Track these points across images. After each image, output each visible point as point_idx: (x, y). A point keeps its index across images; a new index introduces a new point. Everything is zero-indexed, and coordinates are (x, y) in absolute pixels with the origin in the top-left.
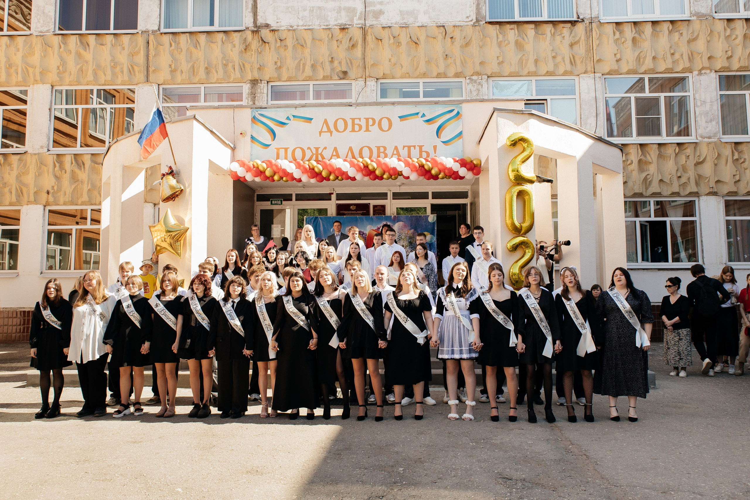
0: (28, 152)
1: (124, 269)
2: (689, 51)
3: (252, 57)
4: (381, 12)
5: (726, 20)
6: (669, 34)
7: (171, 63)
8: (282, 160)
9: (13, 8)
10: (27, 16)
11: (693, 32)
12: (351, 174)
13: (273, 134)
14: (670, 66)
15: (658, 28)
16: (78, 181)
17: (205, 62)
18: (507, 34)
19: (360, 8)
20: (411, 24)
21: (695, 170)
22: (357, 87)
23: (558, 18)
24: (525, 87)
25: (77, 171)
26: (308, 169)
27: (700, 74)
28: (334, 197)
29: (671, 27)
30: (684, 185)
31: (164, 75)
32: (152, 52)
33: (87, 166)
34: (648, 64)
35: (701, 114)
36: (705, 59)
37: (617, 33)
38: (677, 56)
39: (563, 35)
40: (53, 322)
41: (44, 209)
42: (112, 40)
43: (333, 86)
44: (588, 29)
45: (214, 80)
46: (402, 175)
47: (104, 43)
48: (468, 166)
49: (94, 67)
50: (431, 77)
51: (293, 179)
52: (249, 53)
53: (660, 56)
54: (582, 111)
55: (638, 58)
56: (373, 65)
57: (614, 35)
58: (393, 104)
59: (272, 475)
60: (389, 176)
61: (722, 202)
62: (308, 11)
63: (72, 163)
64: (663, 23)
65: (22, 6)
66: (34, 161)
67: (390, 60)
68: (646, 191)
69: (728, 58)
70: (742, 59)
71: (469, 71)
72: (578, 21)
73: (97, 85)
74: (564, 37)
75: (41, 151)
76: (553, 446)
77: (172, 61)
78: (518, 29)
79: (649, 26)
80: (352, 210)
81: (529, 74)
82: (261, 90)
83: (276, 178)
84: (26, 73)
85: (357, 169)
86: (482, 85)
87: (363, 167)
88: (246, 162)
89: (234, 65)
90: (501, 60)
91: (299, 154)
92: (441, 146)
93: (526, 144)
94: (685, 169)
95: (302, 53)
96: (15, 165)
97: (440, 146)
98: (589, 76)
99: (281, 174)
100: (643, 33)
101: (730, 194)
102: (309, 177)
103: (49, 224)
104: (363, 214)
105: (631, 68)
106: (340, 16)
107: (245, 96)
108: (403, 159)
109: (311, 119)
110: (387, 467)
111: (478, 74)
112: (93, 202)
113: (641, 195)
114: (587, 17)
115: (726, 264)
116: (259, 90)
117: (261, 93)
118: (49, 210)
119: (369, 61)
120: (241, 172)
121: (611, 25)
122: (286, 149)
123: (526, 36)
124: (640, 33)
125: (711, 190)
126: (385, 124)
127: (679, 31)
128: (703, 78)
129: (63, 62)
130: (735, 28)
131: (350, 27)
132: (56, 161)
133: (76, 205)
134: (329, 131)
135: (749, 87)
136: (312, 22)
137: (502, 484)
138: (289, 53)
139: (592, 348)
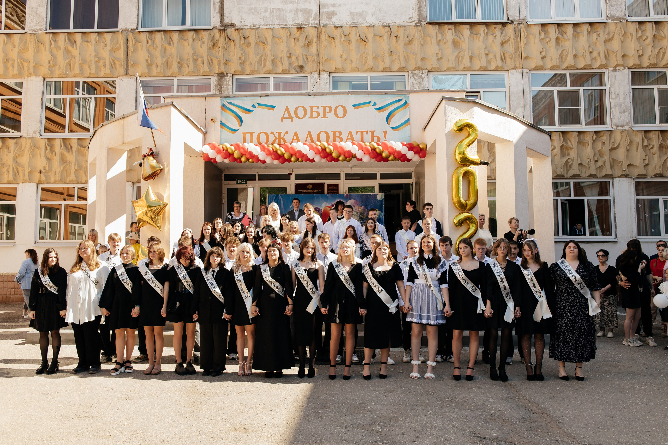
0: (23, 136)
2: (605, 50)
3: (219, 53)
4: (333, 13)
5: (638, 23)
6: (588, 35)
7: (147, 58)
8: (248, 143)
9: (9, 10)
10: (22, 18)
11: (609, 33)
12: (310, 156)
13: (241, 120)
14: (589, 63)
15: (578, 29)
16: (66, 162)
17: (177, 57)
18: (446, 33)
19: (315, 9)
20: (360, 24)
21: (610, 155)
22: (312, 79)
23: (490, 19)
24: (461, 81)
25: (65, 153)
26: (272, 152)
27: (615, 70)
28: (292, 177)
29: (589, 29)
30: (600, 168)
31: (142, 68)
32: (131, 49)
33: (74, 148)
34: (570, 61)
35: (615, 106)
36: (619, 57)
37: (543, 34)
38: (595, 54)
39: (495, 35)
40: (51, 287)
41: (37, 187)
42: (96, 38)
43: (290, 78)
44: (517, 30)
45: (186, 73)
46: (356, 157)
47: (89, 40)
48: (415, 150)
49: (81, 61)
50: (378, 72)
51: (259, 160)
52: (216, 49)
53: (580, 54)
54: (511, 102)
55: (561, 56)
56: (326, 60)
57: (540, 35)
58: (348, 93)
59: (259, 433)
60: (344, 158)
61: (633, 183)
62: (268, 12)
63: (61, 146)
64: (582, 25)
65: (17, 9)
66: (28, 145)
67: (341, 56)
68: (567, 174)
69: (639, 56)
70: (651, 57)
71: (411, 66)
72: (508, 22)
73: (83, 77)
74: (495, 36)
75: (34, 135)
76: (513, 405)
77: (149, 56)
78: (454, 29)
79: (570, 28)
80: (308, 189)
81: (465, 69)
82: (227, 82)
83: (243, 159)
84: (21, 67)
85: (316, 151)
86: (423, 79)
87: (321, 150)
88: (217, 145)
89: (203, 60)
90: (440, 57)
91: (263, 138)
92: (390, 132)
93: (471, 130)
94: (601, 154)
95: (263, 50)
96: (12, 148)
98: (517, 71)
99: (248, 156)
100: (565, 33)
101: (640, 176)
102: (273, 159)
103: (41, 201)
104: (318, 193)
105: (555, 64)
106: (297, 16)
107: (212, 87)
108: (357, 143)
109: (274, 107)
110: (365, 425)
111: (419, 69)
112: (80, 181)
113: (562, 177)
114: (517, 19)
116: (225, 82)
117: (227, 84)
118: (41, 188)
119: (323, 57)
120: (212, 154)
121: (537, 26)
122: (252, 134)
123: (462, 35)
124: (563, 33)
125: (624, 173)
126: (340, 112)
127: (597, 32)
128: (617, 73)
129: (54, 57)
130: (646, 30)
131: (306, 26)
132: (47, 144)
133: (65, 183)
134: (290, 117)
135: (655, 82)
136: (272, 22)
137: (478, 444)
138: (252, 49)
139: (548, 315)
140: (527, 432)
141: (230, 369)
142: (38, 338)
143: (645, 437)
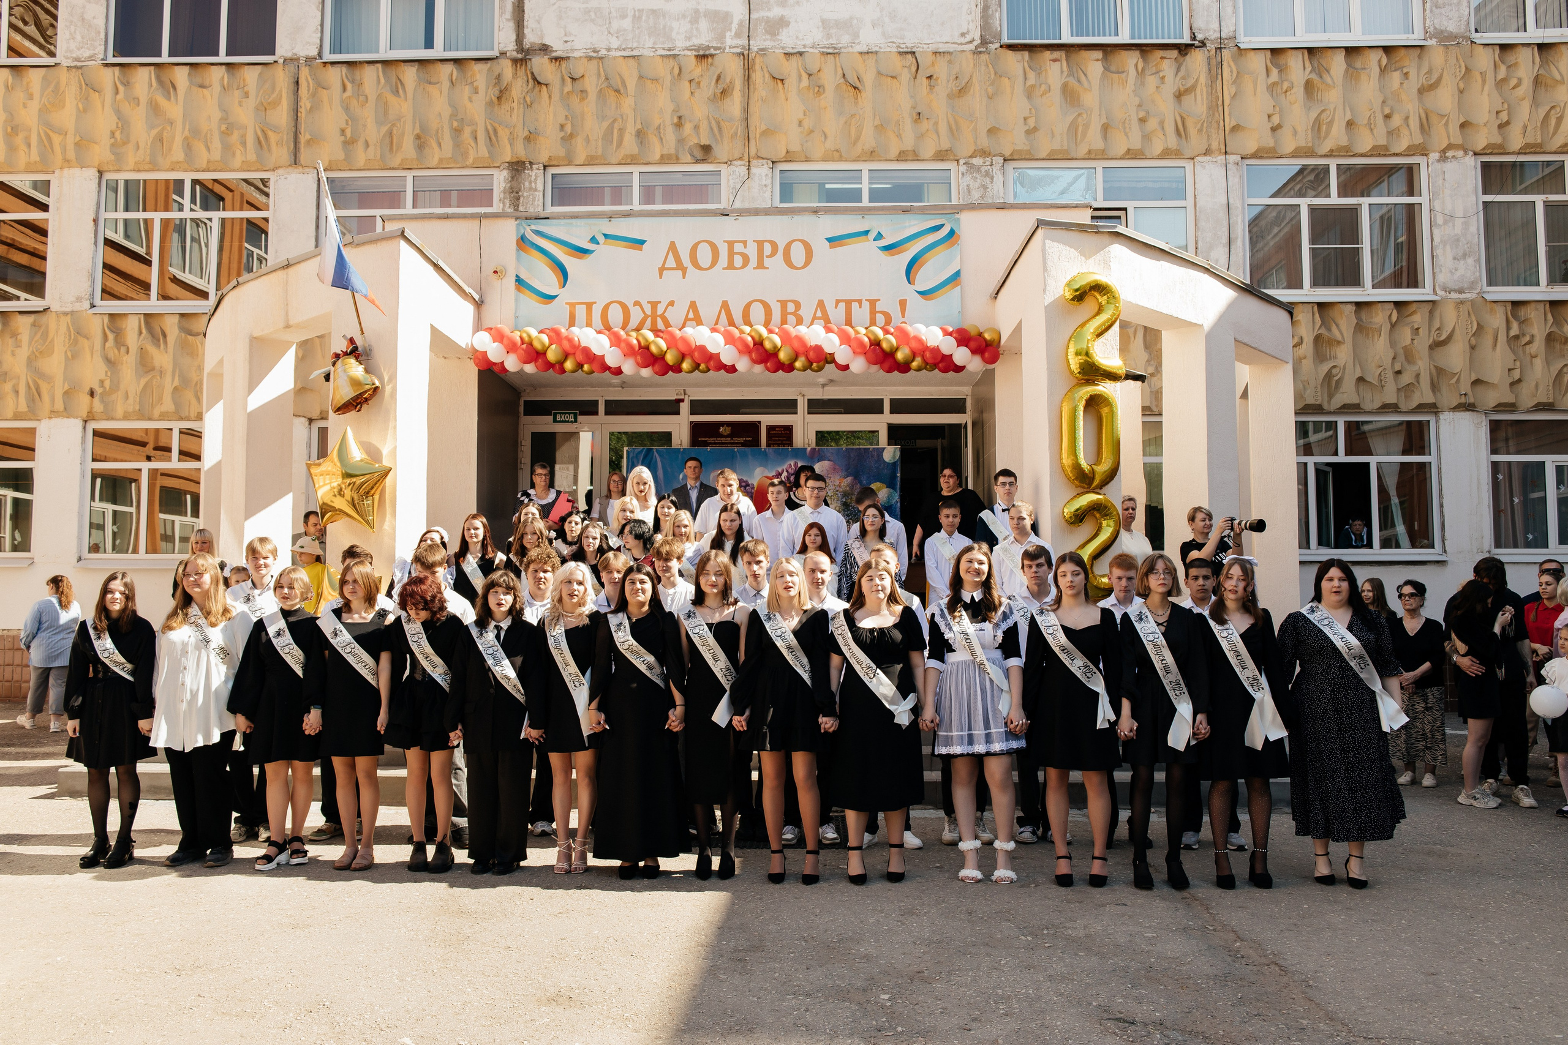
0: (52, 309)
1: (258, 552)
2: (1421, 111)
3: (513, 115)
4: (782, 22)
5: (1497, 48)
6: (1380, 75)
7: (344, 126)
8: (581, 328)
9: (18, 11)
10: (48, 29)
11: (1430, 72)
12: (726, 359)
13: (563, 274)
14: (1382, 141)
15: (1358, 63)
16: (153, 369)
17: (414, 123)
18: (1046, 70)
19: (739, 12)
20: (845, 48)
21: (1431, 357)
22: (730, 178)
23: (1151, 38)
24: (1081, 183)
25: (151, 349)
26: (637, 348)
27: (1443, 158)
28: (684, 407)
29: (1384, 61)
30: (1407, 390)
31: (331, 149)
32: (305, 103)
33: (171, 338)
34: (1337, 136)
35: (1444, 242)
36: (1454, 127)
37: (1275, 72)
38: (1397, 121)
39: (1161, 74)
40: (117, 664)
41: (84, 428)
42: (223, 77)
43: (680, 175)
44: (1213, 62)
45: (434, 162)
46: (833, 361)
47: (207, 83)
48: (973, 344)
49: (187, 133)
50: (886, 160)
51: (605, 368)
52: (506, 106)
53: (1362, 120)
54: (1199, 234)
55: (1317, 125)
56: (766, 133)
57: (1268, 75)
58: (815, 211)
59: (605, 1008)
60: (806, 364)
61: (1484, 424)
62: (629, 20)
63: (140, 333)
64: (1368, 51)
65: (38, 9)
66: (63, 328)
67: (800, 124)
68: (1329, 402)
69: (1500, 126)
70: (1529, 128)
71: (965, 148)
72: (1193, 45)
73: (192, 171)
74: (1163, 78)
75: (77, 307)
76: (1201, 944)
77: (347, 121)
78: (1067, 60)
79: (1339, 58)
80: (722, 436)
81: (1091, 156)
82: (530, 183)
83: (569, 365)
84: (46, 145)
85: (740, 347)
86: (992, 178)
87: (751, 345)
88: (507, 331)
89: (476, 131)
90: (1032, 125)
91: (616, 316)
92: (915, 302)
93: (1105, 297)
94: (1409, 356)
95: (617, 108)
96: (25, 336)
97: (914, 300)
98: (1214, 160)
99: (580, 357)
100: (1328, 71)
101: (1501, 407)
102: (638, 364)
103: (94, 460)
104: (744, 444)
105: (1302, 144)
106: (697, 29)
107: (497, 195)
108: (836, 329)
109: (643, 242)
110: (852, 990)
111: (984, 153)
112: (184, 414)
113: (1318, 409)
114: (1213, 37)
115: (1489, 552)
116: (527, 184)
117: (530, 189)
118: (94, 431)
119: (758, 124)
120: (495, 352)
121: (1261, 54)
122: (589, 306)
123: (1085, 75)
124: (1321, 71)
125: (1463, 400)
126: (798, 254)
127: (1401, 68)
128: (1448, 166)
129: (123, 123)
130: (1516, 64)
131: (718, 52)
132: (109, 328)
133: (150, 419)
134: (680, 267)
135: (1539, 187)
136: (638, 42)
137: (1117, 1035)
138: (590, 106)
139: (1277, 732)
140: (1232, 1008)
141: (537, 857)
142: (84, 784)
143: (1511, 1022)
